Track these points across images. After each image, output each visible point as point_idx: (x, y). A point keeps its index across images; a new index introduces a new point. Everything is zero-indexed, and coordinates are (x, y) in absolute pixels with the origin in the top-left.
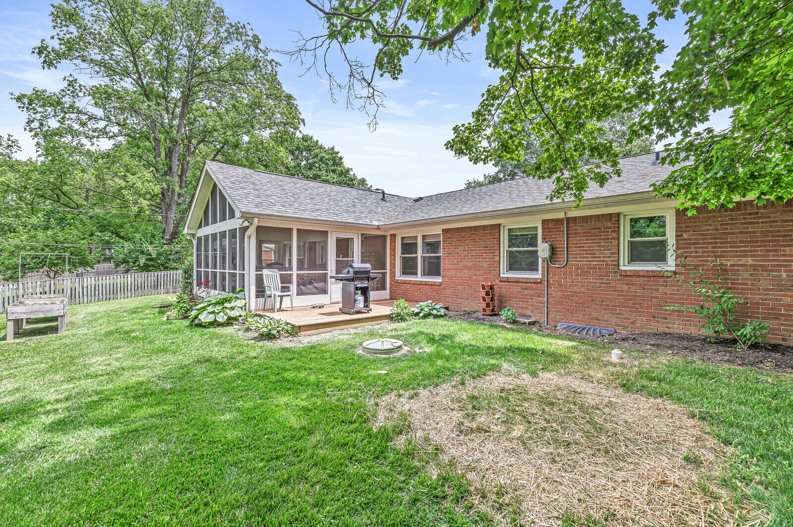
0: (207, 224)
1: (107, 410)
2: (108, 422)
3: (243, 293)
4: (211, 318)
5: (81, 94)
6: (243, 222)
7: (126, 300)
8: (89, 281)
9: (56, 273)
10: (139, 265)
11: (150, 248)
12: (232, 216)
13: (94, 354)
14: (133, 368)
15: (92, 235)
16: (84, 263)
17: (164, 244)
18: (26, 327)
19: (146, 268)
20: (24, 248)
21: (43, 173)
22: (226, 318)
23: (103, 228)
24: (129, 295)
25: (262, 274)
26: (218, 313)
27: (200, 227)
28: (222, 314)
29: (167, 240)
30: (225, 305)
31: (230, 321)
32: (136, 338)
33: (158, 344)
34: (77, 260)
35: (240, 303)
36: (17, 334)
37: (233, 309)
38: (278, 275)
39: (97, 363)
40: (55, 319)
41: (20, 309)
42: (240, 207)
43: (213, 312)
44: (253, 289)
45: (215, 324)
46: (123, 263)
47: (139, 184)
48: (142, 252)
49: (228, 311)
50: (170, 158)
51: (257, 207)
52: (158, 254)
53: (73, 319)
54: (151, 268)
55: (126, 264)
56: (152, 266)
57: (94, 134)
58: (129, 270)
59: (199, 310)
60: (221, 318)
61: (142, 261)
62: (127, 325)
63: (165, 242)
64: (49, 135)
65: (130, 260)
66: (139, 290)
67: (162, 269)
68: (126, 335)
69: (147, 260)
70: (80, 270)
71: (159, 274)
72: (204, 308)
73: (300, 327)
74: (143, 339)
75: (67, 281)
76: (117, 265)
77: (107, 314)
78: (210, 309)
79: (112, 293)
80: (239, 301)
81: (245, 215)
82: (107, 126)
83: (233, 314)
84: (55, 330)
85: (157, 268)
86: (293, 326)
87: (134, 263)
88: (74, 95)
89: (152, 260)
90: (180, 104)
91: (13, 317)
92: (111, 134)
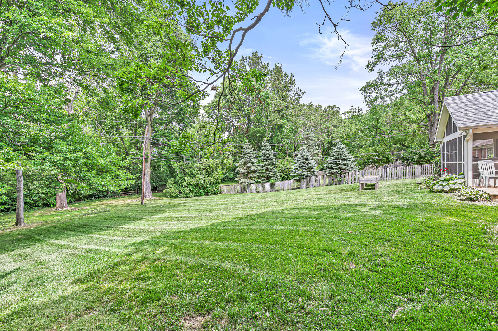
0: (447, 135)
1: (384, 208)
2: (384, 211)
3: (463, 175)
4: (440, 188)
5: (384, 76)
6: (462, 133)
7: (406, 180)
8: (389, 170)
9: (377, 166)
10: (414, 161)
11: (421, 151)
12: (455, 131)
13: (385, 196)
14: (396, 201)
15: (391, 147)
16: (389, 161)
17: (430, 147)
18: (365, 187)
19: (418, 162)
20: (364, 156)
21: (370, 121)
22: (449, 188)
23: (396, 142)
24: (408, 177)
25: (477, 164)
26: (445, 186)
27: (444, 137)
28: (447, 186)
29: (431, 145)
30: (450, 182)
31: (452, 191)
32: (402, 193)
33: (410, 196)
34: (385, 159)
35: (460, 181)
36: (363, 189)
37: (454, 184)
38: (493, 165)
39: (385, 198)
40: (374, 185)
41: (363, 179)
42: (459, 124)
43: (442, 185)
44: (471, 173)
45: (443, 191)
46: (406, 160)
47: (412, 116)
48: (416, 154)
49: (451, 185)
50: (433, 92)
51: (474, 121)
52: (425, 154)
53: (381, 186)
54: (421, 163)
55: (408, 161)
56: (423, 161)
57: (391, 94)
58: (409, 164)
59: (434, 183)
60: (446, 188)
61: (416, 158)
62: (400, 189)
63: (430, 146)
64: (372, 102)
65: (409, 158)
66: (413, 175)
67: (428, 163)
68: (398, 192)
69: (419, 158)
70: (387, 165)
71: (425, 166)
72: (437, 183)
73: (495, 196)
74: (404, 194)
75: (381, 170)
76: (403, 162)
77: (395, 185)
78: (440, 183)
79: (399, 176)
80: (459, 180)
81: (461, 129)
82: (397, 86)
83: (454, 187)
84: (374, 189)
85: (425, 162)
86: (490, 196)
87: (412, 160)
88: (382, 78)
89: (422, 158)
90: (439, 54)
91: (361, 182)
92: (399, 91)
